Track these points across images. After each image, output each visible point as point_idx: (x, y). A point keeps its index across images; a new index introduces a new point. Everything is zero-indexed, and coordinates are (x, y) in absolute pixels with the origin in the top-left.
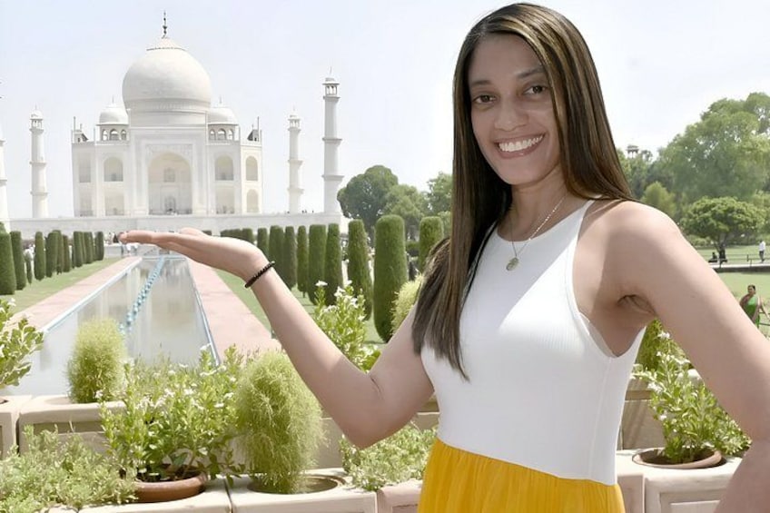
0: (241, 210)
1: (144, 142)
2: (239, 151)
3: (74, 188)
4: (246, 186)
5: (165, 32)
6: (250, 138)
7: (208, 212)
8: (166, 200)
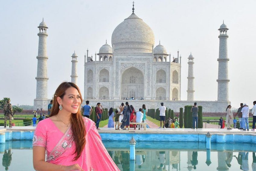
0: (169, 98)
1: (120, 62)
2: (169, 67)
3: (85, 86)
4: (173, 86)
5: (133, 5)
6: (174, 61)
7: (151, 99)
8: (130, 92)
